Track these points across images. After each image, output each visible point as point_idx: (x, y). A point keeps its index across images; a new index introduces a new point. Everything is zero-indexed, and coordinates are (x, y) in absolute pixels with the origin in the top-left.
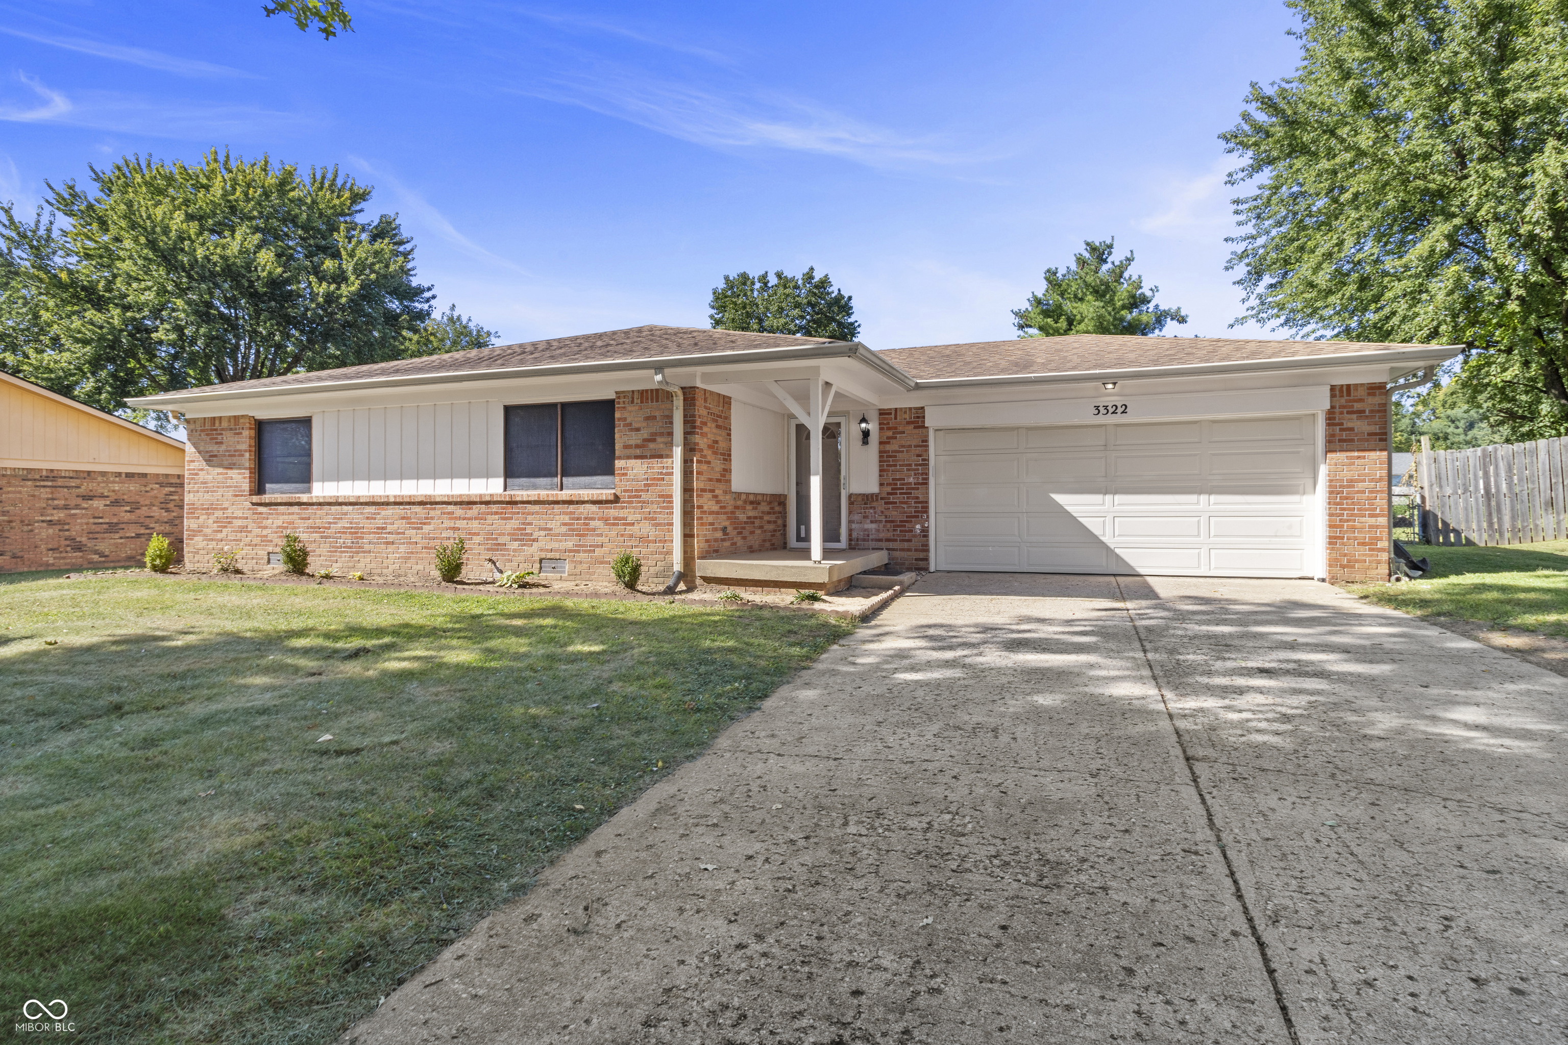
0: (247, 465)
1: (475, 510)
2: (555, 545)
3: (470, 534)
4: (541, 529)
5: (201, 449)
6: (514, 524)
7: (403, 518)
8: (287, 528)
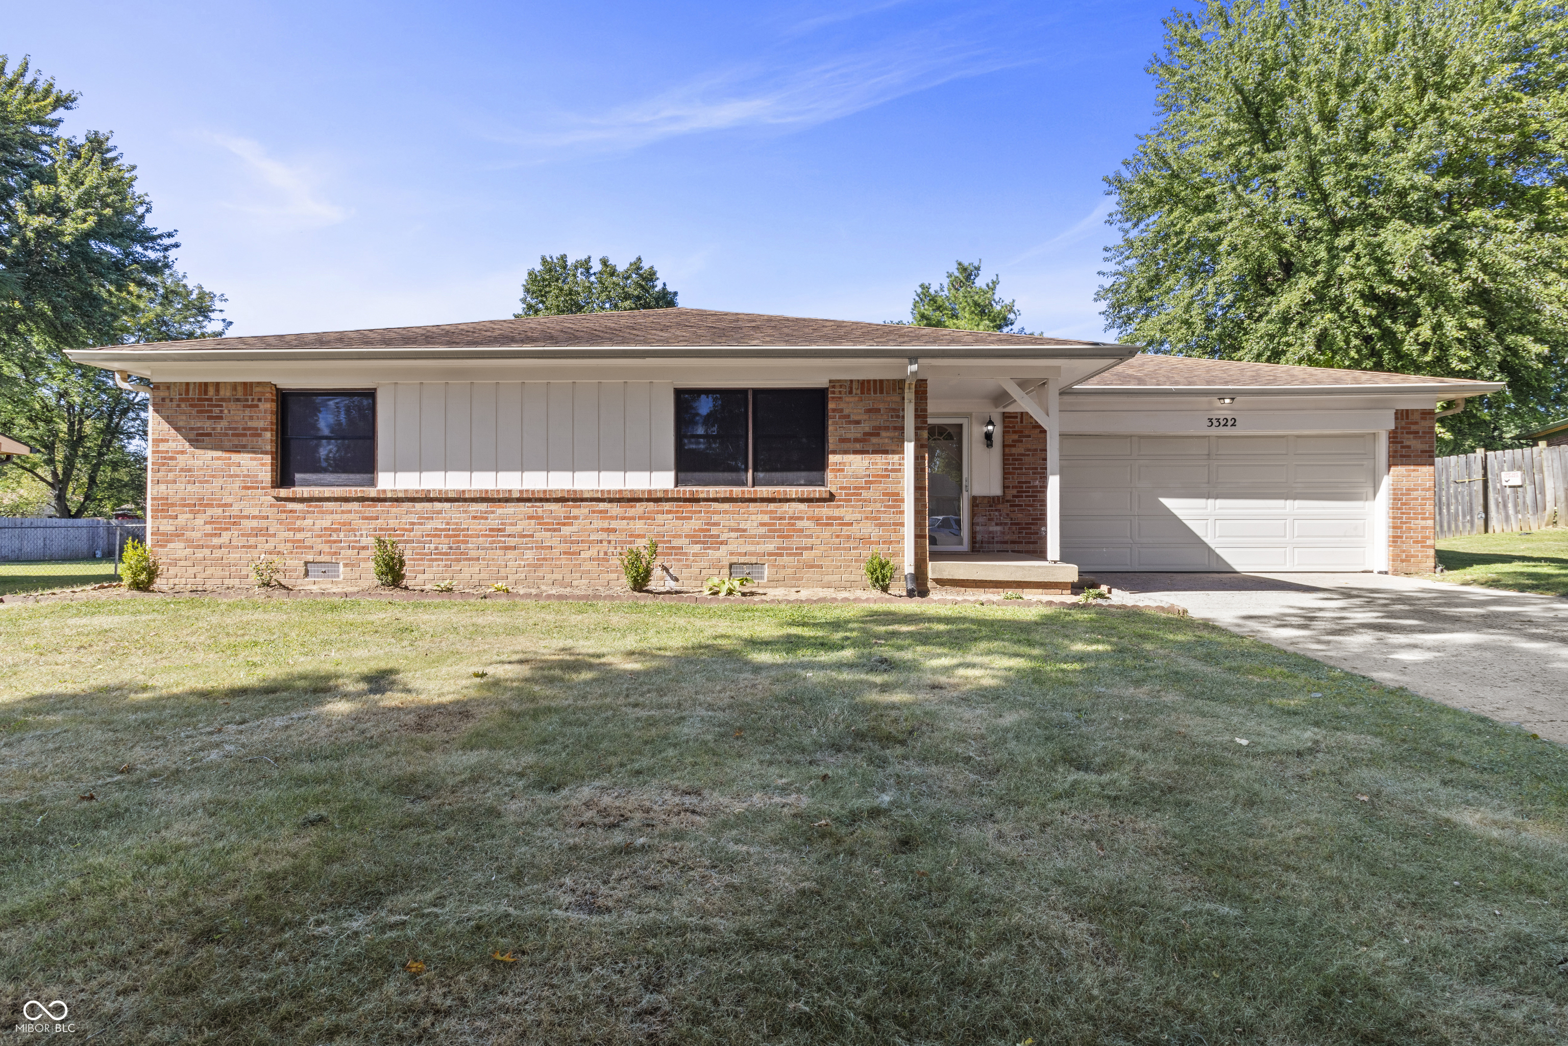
0: (268, 448)
1: (640, 508)
2: (750, 548)
3: (631, 536)
4: (732, 530)
5: (181, 424)
6: (695, 524)
7: (530, 518)
8: (336, 530)
